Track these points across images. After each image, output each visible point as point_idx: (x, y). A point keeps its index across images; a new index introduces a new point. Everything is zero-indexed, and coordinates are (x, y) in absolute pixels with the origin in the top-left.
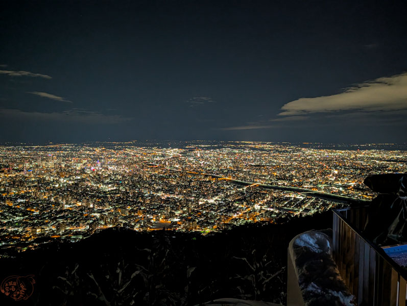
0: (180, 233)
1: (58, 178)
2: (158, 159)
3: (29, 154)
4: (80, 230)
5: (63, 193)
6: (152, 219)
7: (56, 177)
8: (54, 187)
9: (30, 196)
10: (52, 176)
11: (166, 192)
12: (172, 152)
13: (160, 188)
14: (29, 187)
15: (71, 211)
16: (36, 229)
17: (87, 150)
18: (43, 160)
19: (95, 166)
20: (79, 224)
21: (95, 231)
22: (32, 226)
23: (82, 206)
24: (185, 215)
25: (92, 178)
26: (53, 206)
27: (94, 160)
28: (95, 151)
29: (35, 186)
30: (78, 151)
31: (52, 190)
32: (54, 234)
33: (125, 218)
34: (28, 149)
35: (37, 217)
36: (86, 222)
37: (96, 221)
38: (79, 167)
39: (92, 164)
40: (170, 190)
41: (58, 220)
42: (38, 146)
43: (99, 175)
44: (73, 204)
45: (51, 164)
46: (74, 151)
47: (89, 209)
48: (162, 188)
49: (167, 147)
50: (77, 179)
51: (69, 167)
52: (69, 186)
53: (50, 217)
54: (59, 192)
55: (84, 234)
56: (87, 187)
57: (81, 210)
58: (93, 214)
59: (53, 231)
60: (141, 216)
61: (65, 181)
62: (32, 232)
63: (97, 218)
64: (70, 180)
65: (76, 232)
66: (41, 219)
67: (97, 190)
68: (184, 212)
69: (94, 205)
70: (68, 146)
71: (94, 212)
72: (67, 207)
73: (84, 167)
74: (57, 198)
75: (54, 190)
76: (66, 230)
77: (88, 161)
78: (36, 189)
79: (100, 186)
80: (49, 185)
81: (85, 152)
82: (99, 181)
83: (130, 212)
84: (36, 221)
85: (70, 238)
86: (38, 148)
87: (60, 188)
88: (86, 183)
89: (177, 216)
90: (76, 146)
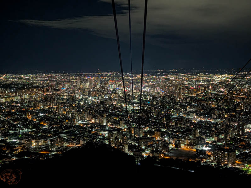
6: (170, 143)
11: (199, 115)
13: (194, 110)
15: (80, 128)
20: (80, 141)
24: (220, 143)
33: (136, 140)
40: (208, 112)
44: (88, 121)
48: (197, 111)
58: (103, 132)
60: (158, 139)
66: (45, 133)
68: (219, 140)
70: (113, 73)
72: (79, 123)
83: (146, 133)
84: (40, 134)
89: (208, 143)
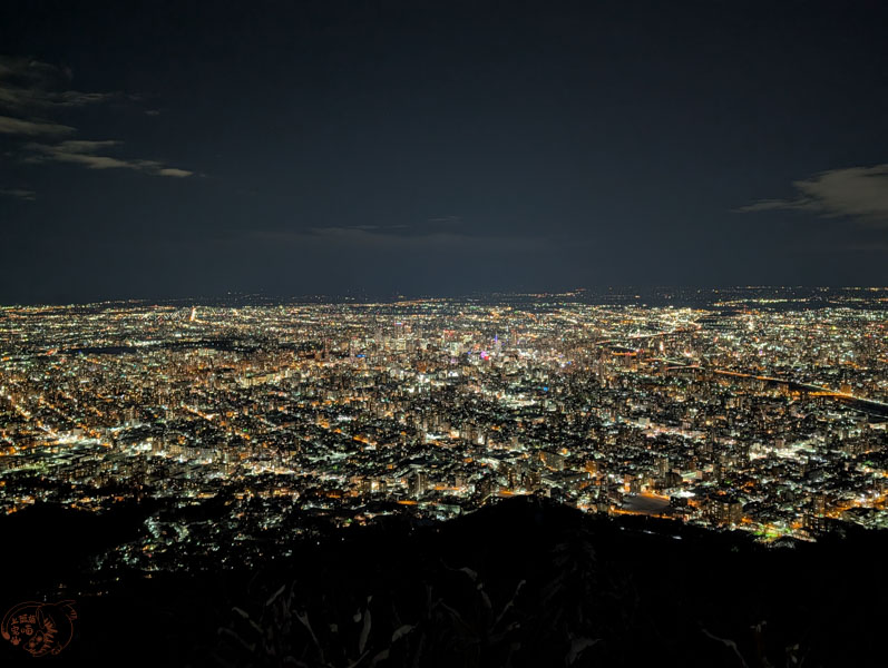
0: (693, 528)
1: (413, 374)
2: (638, 335)
3: (360, 322)
4: (455, 494)
5: (423, 408)
6: (620, 485)
7: (409, 371)
8: (406, 393)
9: (360, 411)
10: (402, 368)
11: (657, 420)
12: (676, 318)
13: (643, 408)
14: (360, 390)
15: (438, 449)
16: (369, 481)
17: (473, 312)
18: (385, 333)
19: (488, 349)
20: (454, 479)
21: (489, 500)
22: (363, 474)
23: (460, 439)
24: (708, 484)
25: (484, 375)
26: (403, 434)
27: (487, 336)
28: (490, 314)
29: (371, 389)
30: (456, 314)
31: (401, 399)
32: (404, 497)
33: (556, 476)
34: (358, 309)
35: (373, 454)
36: (469, 476)
37: (490, 478)
38: (456, 350)
39: (482, 345)
40: (670, 415)
41: (413, 466)
42: (377, 304)
43: (497, 370)
44: (444, 433)
45: (400, 343)
46: (446, 314)
47: (476, 446)
48: (649, 411)
49: (662, 304)
50: (452, 378)
51: (436, 349)
52: (435, 393)
53: (396, 458)
54: (413, 404)
55: (464, 503)
56: (472, 395)
57: (460, 449)
58: (484, 461)
59: (402, 490)
60: (594, 475)
61: (427, 380)
62: (363, 487)
63: (492, 470)
64: (438, 379)
65: (448, 497)
66: (380, 462)
67: (493, 404)
68: (706, 477)
69: (486, 439)
70: (434, 303)
71: (487, 456)
72: (430, 438)
73: (466, 350)
74: (411, 417)
75: (406, 400)
76: (427, 491)
77: (474, 337)
78: (372, 396)
79: (500, 395)
80: (396, 388)
81: (469, 317)
82: (498, 383)
83: (568, 461)
84: (371, 464)
85: (434, 508)
86: (377, 308)
87: (416, 395)
88: (471, 387)
89: (686, 484)
90: (451, 304)
